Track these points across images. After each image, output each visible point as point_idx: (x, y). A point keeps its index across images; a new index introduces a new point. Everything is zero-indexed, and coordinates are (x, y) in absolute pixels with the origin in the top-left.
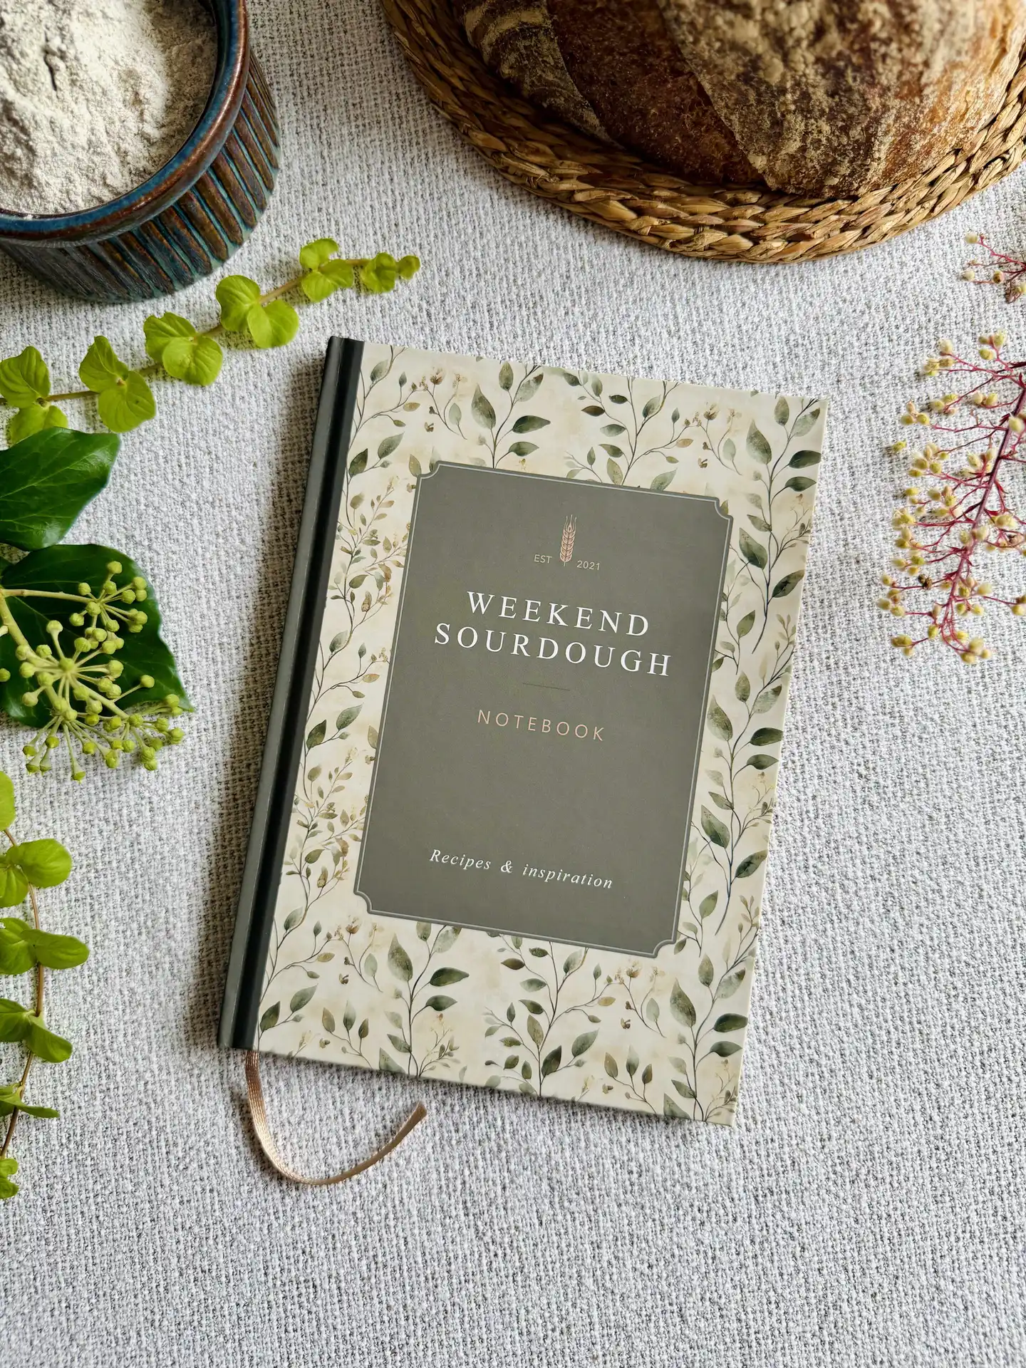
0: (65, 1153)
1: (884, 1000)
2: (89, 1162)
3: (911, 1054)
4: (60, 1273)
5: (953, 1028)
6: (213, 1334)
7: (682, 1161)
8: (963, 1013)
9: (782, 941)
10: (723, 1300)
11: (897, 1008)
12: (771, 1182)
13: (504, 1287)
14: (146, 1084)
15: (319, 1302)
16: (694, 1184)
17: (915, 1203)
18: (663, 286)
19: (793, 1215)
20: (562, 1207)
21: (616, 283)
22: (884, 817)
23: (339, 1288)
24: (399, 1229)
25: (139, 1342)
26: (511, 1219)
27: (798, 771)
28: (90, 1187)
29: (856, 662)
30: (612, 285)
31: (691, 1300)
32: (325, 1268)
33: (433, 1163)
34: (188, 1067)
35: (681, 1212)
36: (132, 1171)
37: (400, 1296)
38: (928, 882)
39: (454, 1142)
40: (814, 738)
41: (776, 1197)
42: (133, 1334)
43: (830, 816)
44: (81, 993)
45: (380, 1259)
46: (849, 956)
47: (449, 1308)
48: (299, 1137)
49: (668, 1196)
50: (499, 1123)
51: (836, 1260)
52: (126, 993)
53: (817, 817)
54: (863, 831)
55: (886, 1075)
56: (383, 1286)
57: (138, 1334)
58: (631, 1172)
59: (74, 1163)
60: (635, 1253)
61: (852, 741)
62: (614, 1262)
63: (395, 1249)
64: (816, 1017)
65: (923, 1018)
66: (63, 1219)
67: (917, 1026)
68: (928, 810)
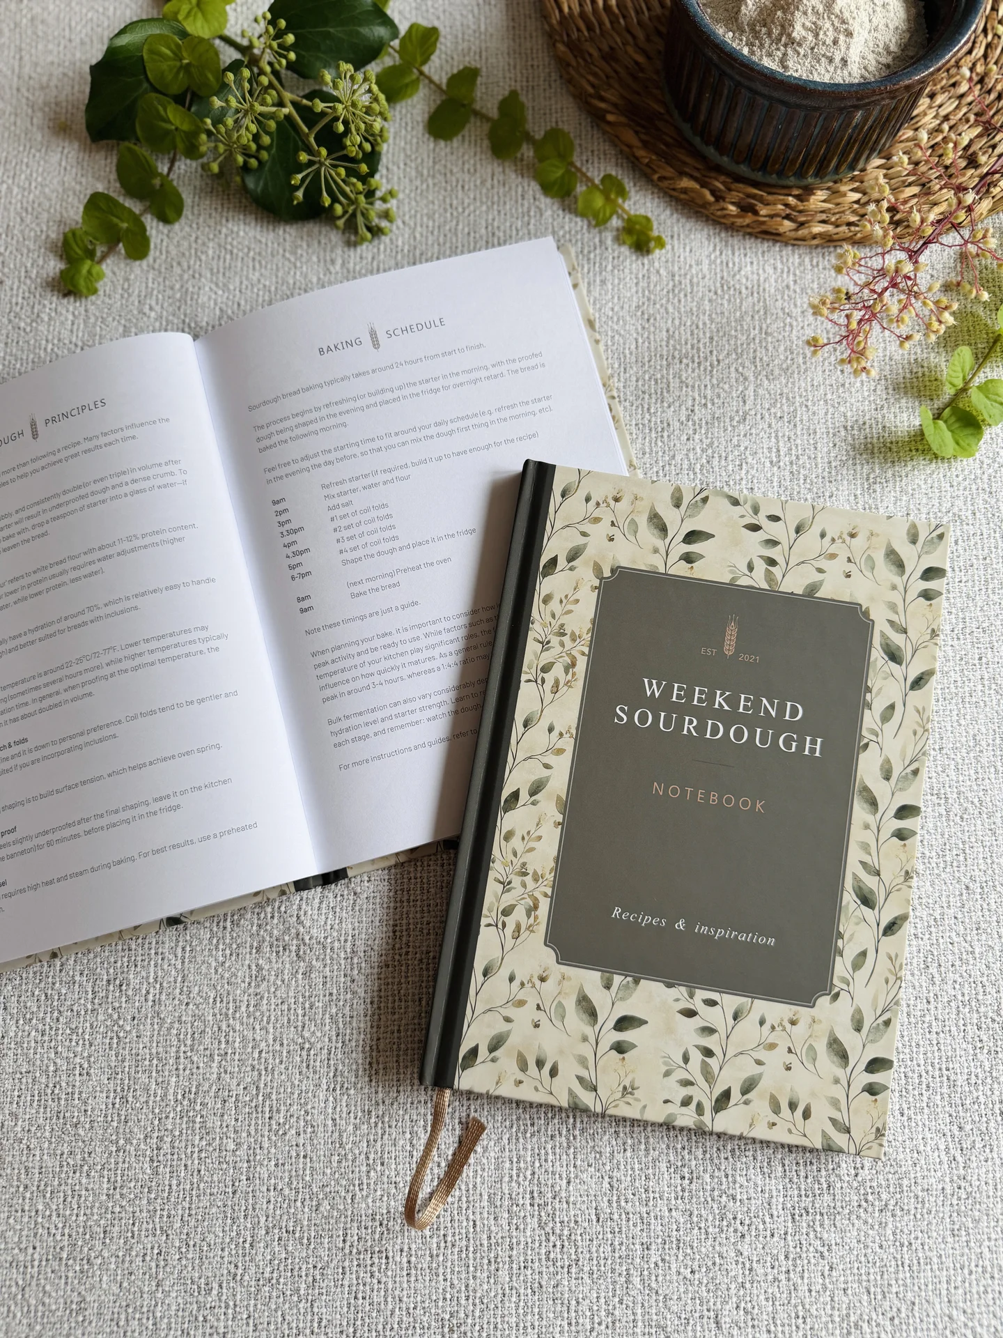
0: (179, 1109)
2: (198, 1119)
3: (939, 1097)
4: (157, 1220)
5: (977, 1076)
6: (289, 1293)
7: (730, 1172)
8: (987, 1065)
10: (756, 1311)
11: (929, 1055)
12: (806, 1202)
13: (559, 1277)
14: (260, 1052)
15: (390, 1273)
16: (738, 1197)
17: (935, 1234)
18: (770, 426)
19: (825, 1236)
20: (619, 1206)
21: (732, 419)
23: (409, 1262)
24: (470, 1212)
25: (220, 1295)
26: (572, 1213)
28: (197, 1142)
30: (728, 420)
31: (727, 1307)
32: (399, 1241)
33: (507, 1153)
34: (300, 1040)
35: (725, 1223)
36: (236, 1132)
37: (463, 1276)
38: (964, 944)
39: (528, 1135)
41: (810, 1218)
42: (215, 1285)
44: (214, 964)
45: (449, 1239)
47: (507, 1291)
49: (715, 1206)
51: (860, 1282)
52: (254, 967)
56: (449, 1264)
57: (221, 1286)
58: (683, 1178)
59: (185, 1119)
60: (681, 1258)
62: (661, 1264)
63: (464, 1231)
65: (951, 1066)
66: (168, 1170)
67: (945, 1072)
68: (966, 880)
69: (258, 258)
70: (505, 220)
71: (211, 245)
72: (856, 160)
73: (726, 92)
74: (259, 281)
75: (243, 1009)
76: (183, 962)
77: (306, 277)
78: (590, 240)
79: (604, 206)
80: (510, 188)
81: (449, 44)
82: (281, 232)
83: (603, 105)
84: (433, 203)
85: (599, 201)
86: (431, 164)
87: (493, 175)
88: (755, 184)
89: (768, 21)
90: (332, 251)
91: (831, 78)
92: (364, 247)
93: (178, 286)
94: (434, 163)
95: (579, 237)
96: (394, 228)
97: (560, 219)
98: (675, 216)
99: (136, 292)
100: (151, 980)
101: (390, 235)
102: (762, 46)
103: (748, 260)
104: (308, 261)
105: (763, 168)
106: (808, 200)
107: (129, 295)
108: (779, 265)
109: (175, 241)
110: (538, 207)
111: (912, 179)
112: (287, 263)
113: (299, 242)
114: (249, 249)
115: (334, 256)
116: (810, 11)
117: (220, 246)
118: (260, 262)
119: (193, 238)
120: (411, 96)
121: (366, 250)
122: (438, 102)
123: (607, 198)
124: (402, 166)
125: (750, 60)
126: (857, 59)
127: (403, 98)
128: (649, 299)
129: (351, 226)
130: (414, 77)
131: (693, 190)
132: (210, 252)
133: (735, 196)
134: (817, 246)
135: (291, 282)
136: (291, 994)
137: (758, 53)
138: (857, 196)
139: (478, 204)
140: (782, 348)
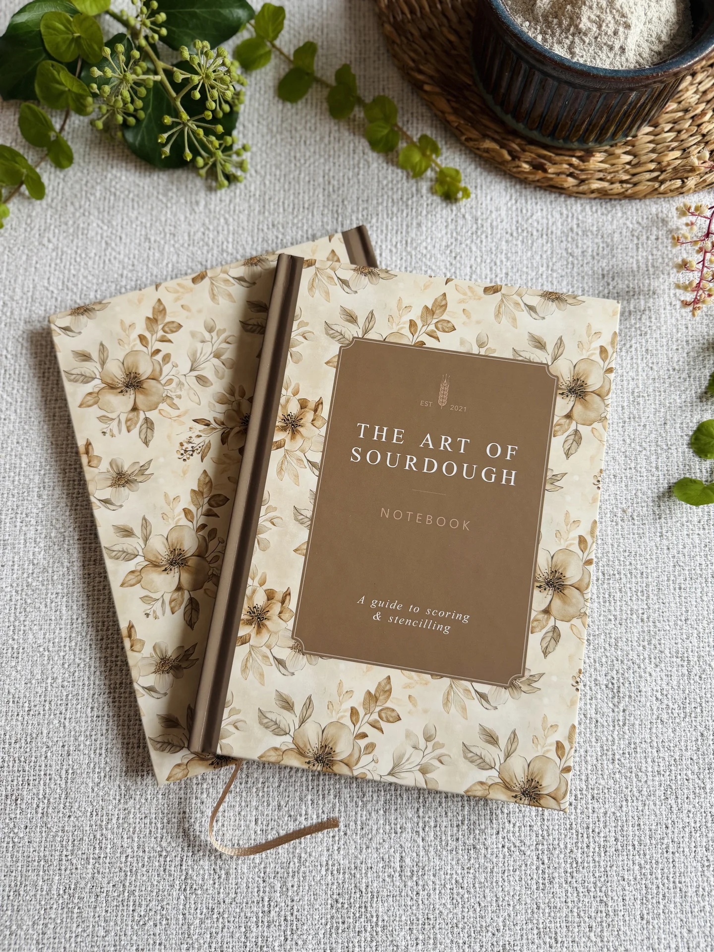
0: (61, 901)
1: (657, 862)
2: (76, 910)
5: (703, 889)
9: (590, 811)
11: (666, 870)
22: (670, 730)
27: (615, 691)
28: (74, 929)
29: (661, 619)
34: (159, 849)
36: (106, 921)
38: (697, 781)
39: (340, 931)
40: (629, 668)
43: (633, 725)
44: (91, 785)
46: (636, 828)
48: (230, 914)
50: (375, 919)
53: (624, 725)
54: (654, 738)
55: (653, 919)
59: (65, 910)
61: (653, 674)
64: (608, 869)
67: (679, 885)
68: (702, 729)
69: (136, 199)
70: (339, 171)
71: (98, 188)
72: (630, 128)
73: (522, 72)
74: (137, 218)
75: (114, 821)
76: (66, 782)
77: (175, 215)
78: (409, 188)
79: (421, 161)
80: (344, 144)
81: (297, 22)
82: (155, 178)
83: (421, 77)
84: (280, 155)
85: (417, 157)
86: (279, 122)
87: (330, 133)
88: (545, 147)
89: (560, 13)
90: (197, 194)
91: (611, 63)
92: (223, 191)
93: (71, 222)
94: (282, 121)
95: (400, 186)
96: (248, 176)
97: (384, 171)
98: (479, 170)
99: (37, 227)
100: (41, 796)
101: (244, 182)
102: (553, 35)
103: (539, 207)
104: (178, 202)
105: (552, 135)
106: (588, 161)
107: (32, 229)
108: (565, 212)
109: (69, 184)
110: (366, 160)
111: (675, 144)
112: (160, 203)
113: (170, 186)
114: (129, 192)
115: (198, 198)
116: (595, 6)
117: (106, 189)
118: (138, 203)
119: (84, 182)
120: (264, 65)
121: (224, 194)
122: (287, 70)
123: (424, 154)
124: (256, 123)
125: (542, 47)
126: (633, 47)
127: (256, 68)
128: (456, 240)
129: (212, 173)
130: (267, 49)
131: (494, 150)
132: (98, 194)
133: (528, 156)
134: (595, 199)
135: (163, 219)
136: (153, 811)
137: (550, 40)
138: (628, 158)
139: (317, 156)
140: (565, 283)
